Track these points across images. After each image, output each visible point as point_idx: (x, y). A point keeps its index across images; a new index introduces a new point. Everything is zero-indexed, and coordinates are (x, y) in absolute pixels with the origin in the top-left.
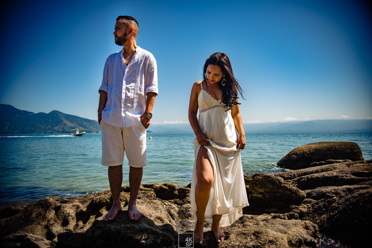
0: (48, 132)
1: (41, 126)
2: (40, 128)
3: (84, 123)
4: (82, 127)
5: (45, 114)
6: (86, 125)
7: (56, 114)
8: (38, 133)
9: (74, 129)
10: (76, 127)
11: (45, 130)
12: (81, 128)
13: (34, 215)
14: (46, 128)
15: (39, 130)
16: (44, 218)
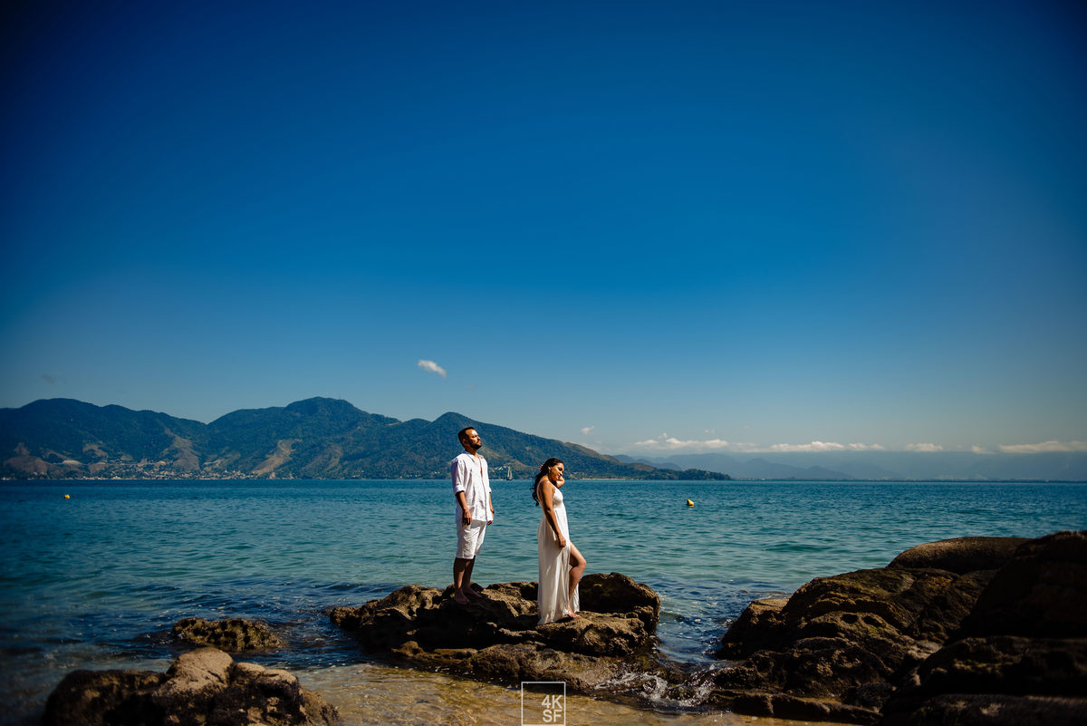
0: (432, 473)
1: (417, 458)
2: (412, 462)
3: (528, 448)
4: (520, 461)
5: (427, 422)
6: (533, 456)
7: (454, 424)
8: (407, 478)
9: (499, 466)
10: (505, 459)
11: (426, 468)
12: (518, 462)
13: (399, 599)
14: (428, 464)
15: (410, 469)
16: (407, 601)
